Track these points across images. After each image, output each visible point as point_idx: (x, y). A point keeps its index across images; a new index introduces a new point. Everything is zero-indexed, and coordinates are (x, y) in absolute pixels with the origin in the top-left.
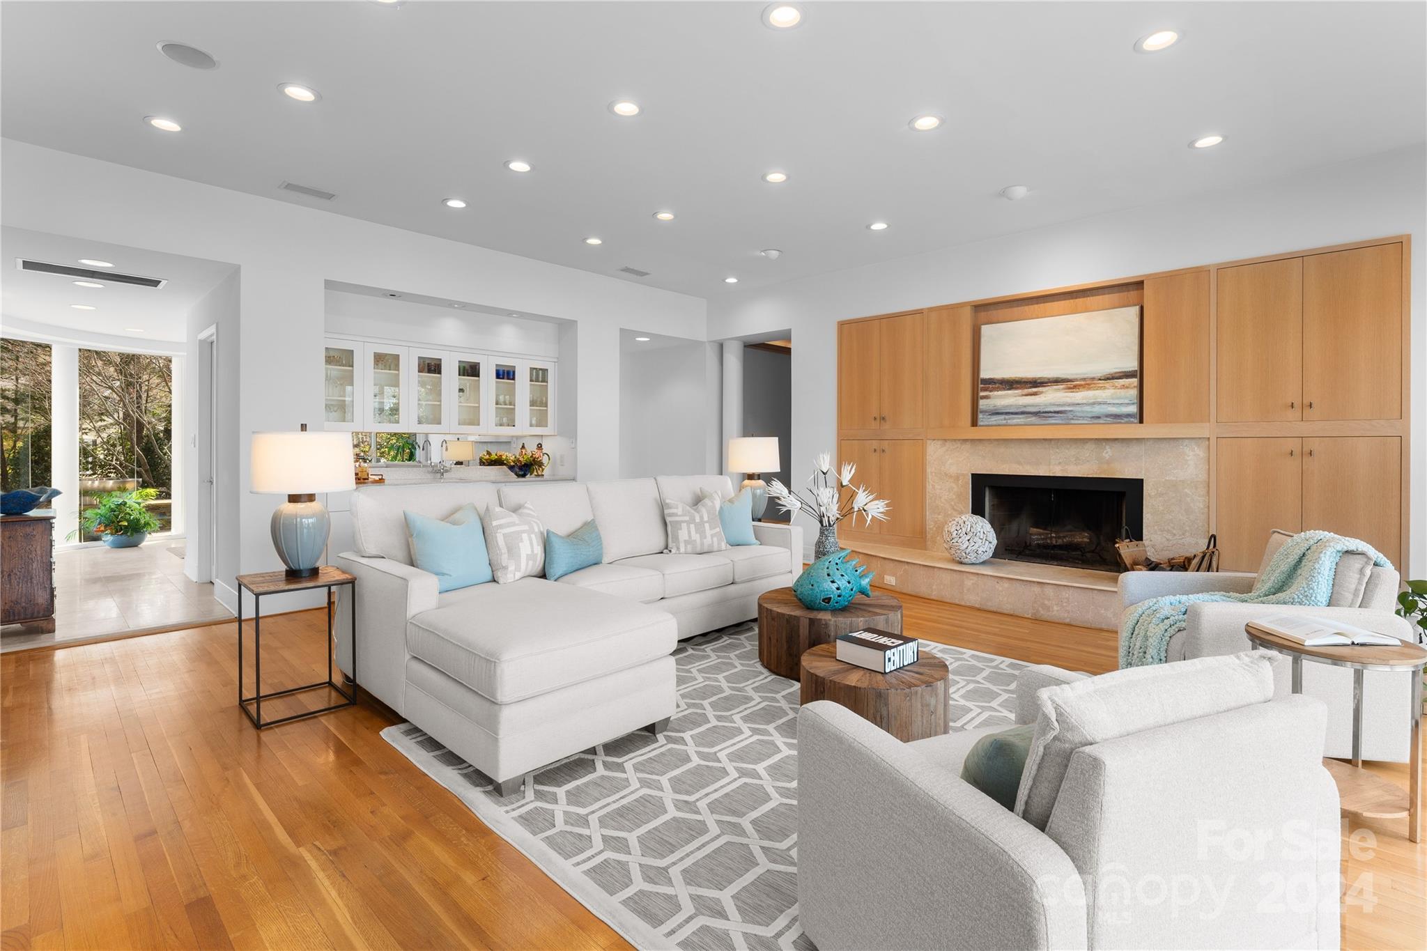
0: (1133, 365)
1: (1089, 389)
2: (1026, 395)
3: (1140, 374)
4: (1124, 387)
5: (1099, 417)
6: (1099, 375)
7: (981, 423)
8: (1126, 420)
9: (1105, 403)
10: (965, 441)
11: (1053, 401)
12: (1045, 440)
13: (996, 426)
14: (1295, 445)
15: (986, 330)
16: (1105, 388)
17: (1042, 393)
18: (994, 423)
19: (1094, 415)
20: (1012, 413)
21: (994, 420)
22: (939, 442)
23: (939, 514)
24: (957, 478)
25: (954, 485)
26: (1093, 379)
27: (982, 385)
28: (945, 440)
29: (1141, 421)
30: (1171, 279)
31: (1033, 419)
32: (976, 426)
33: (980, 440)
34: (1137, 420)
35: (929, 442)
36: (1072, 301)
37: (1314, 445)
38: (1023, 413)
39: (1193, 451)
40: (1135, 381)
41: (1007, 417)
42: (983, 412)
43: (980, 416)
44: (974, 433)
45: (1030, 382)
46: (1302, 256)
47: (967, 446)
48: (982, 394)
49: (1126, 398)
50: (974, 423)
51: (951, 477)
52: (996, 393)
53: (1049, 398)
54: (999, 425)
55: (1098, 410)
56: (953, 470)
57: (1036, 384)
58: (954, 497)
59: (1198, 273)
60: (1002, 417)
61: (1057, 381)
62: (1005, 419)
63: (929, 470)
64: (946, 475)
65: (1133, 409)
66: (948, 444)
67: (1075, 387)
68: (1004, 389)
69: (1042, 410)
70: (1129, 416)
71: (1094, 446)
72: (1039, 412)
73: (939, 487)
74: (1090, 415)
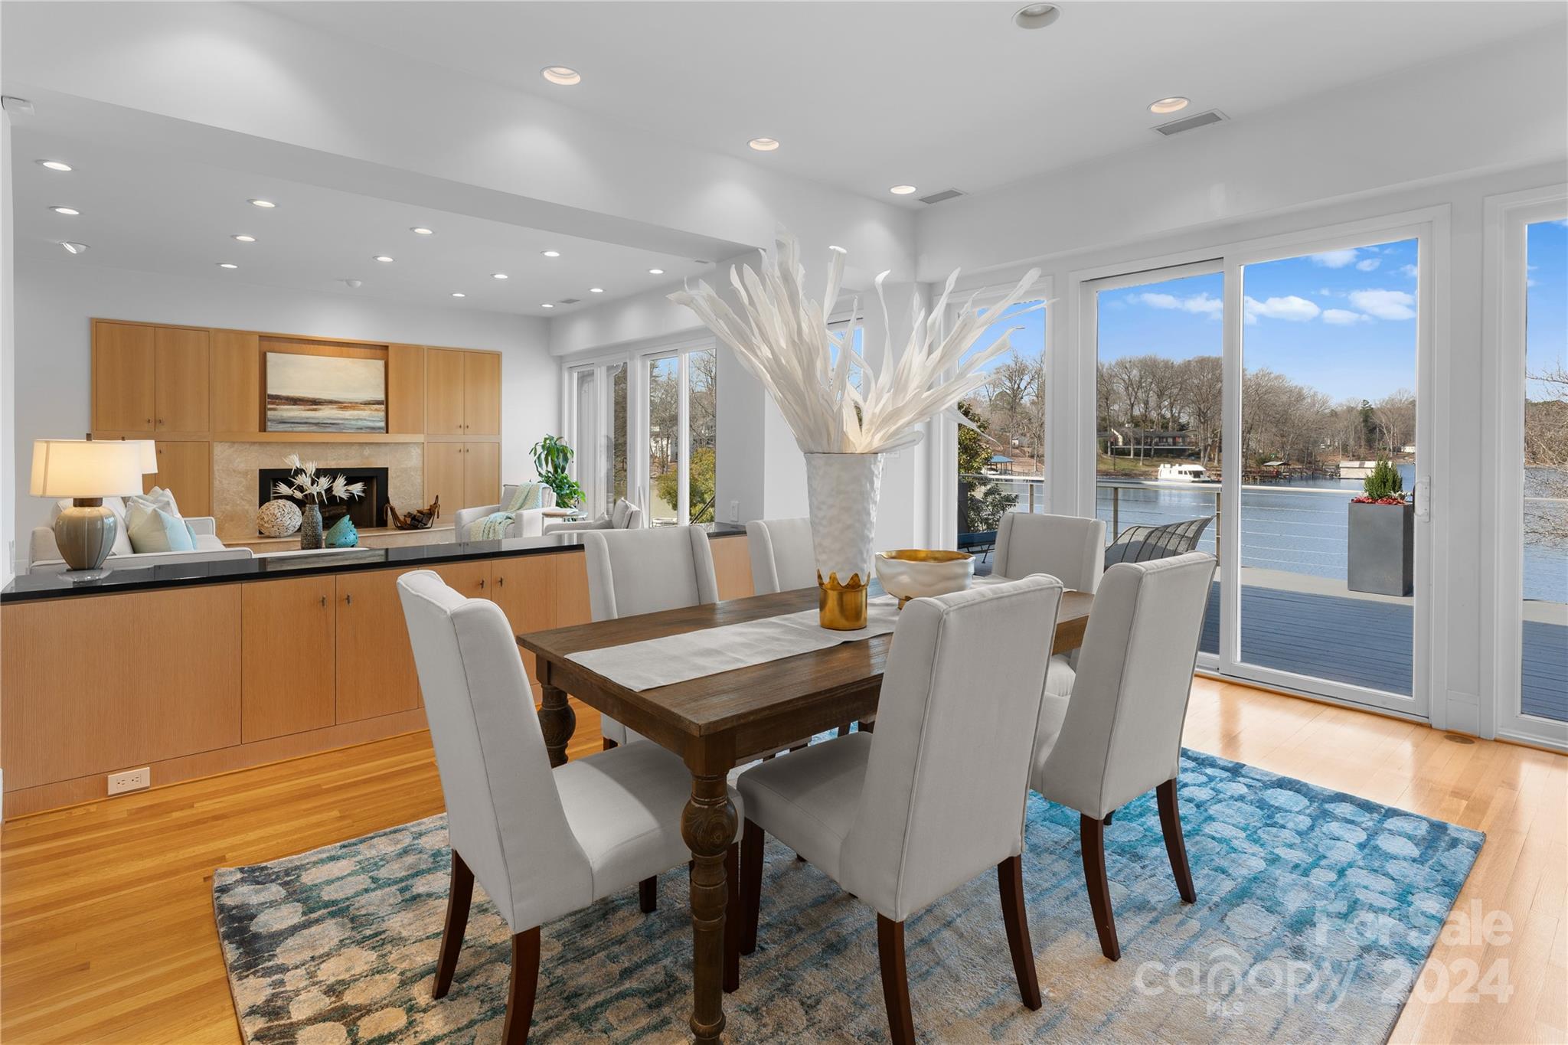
0: (381, 397)
1: (354, 410)
2: (308, 410)
3: (386, 402)
4: (376, 410)
5: (361, 429)
6: (360, 401)
7: (270, 429)
8: (378, 431)
9: (365, 420)
10: (254, 443)
11: (328, 416)
12: (324, 443)
13: (282, 432)
14: (460, 446)
15: (270, 356)
16: (365, 410)
17: (320, 409)
18: (282, 430)
19: (360, 427)
20: (297, 423)
21: (281, 427)
22: (229, 444)
23: (227, 505)
24: (246, 474)
25: (242, 479)
26: (357, 403)
27: (267, 400)
28: (234, 443)
29: (387, 432)
30: (404, 348)
31: (314, 428)
32: (265, 431)
33: (268, 443)
34: (385, 432)
35: (215, 444)
36: (339, 348)
37: (468, 446)
38: (306, 423)
39: (415, 449)
40: (383, 407)
41: (292, 425)
42: (272, 421)
43: (269, 424)
44: (263, 436)
45: (311, 401)
46: (465, 352)
47: (256, 447)
48: (269, 406)
49: (378, 417)
50: (263, 428)
51: (240, 473)
52: (282, 407)
53: (325, 413)
54: (286, 432)
55: (360, 423)
56: (242, 467)
57: (315, 402)
58: (243, 489)
59: (418, 348)
60: (289, 425)
61: (331, 402)
62: (291, 427)
63: (216, 468)
64: (234, 471)
65: (383, 424)
66: (236, 445)
67: (345, 407)
68: (289, 405)
69: (321, 422)
70: (380, 428)
71: (358, 447)
72: (319, 423)
73: (227, 482)
74: (356, 427)
